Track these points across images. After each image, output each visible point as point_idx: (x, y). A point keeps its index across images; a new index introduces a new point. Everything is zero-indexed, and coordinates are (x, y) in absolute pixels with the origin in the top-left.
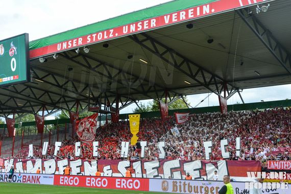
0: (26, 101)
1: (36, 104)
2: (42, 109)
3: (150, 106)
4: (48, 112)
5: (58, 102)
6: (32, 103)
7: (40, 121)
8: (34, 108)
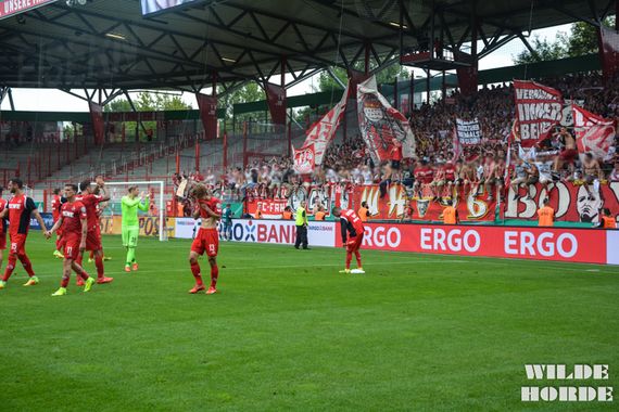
0: (242, 51)
1: (265, 56)
2: (279, 68)
3: (561, 45)
4: (294, 76)
5: (320, 48)
6: (257, 56)
7: (276, 98)
8: (260, 66)
